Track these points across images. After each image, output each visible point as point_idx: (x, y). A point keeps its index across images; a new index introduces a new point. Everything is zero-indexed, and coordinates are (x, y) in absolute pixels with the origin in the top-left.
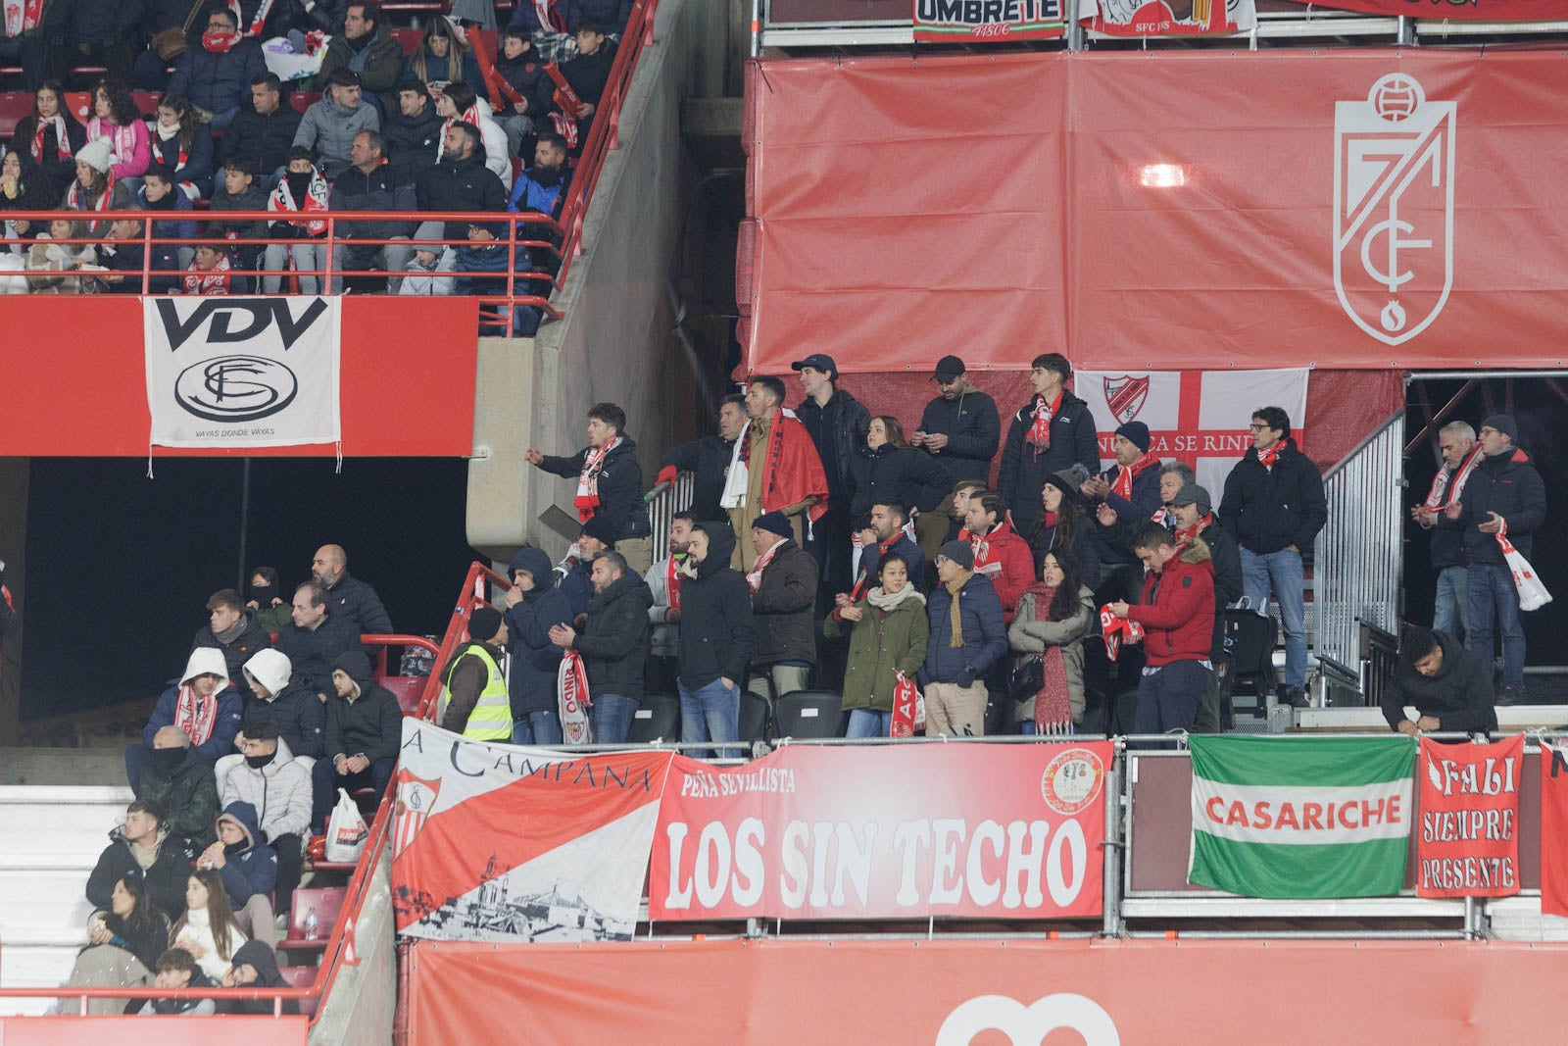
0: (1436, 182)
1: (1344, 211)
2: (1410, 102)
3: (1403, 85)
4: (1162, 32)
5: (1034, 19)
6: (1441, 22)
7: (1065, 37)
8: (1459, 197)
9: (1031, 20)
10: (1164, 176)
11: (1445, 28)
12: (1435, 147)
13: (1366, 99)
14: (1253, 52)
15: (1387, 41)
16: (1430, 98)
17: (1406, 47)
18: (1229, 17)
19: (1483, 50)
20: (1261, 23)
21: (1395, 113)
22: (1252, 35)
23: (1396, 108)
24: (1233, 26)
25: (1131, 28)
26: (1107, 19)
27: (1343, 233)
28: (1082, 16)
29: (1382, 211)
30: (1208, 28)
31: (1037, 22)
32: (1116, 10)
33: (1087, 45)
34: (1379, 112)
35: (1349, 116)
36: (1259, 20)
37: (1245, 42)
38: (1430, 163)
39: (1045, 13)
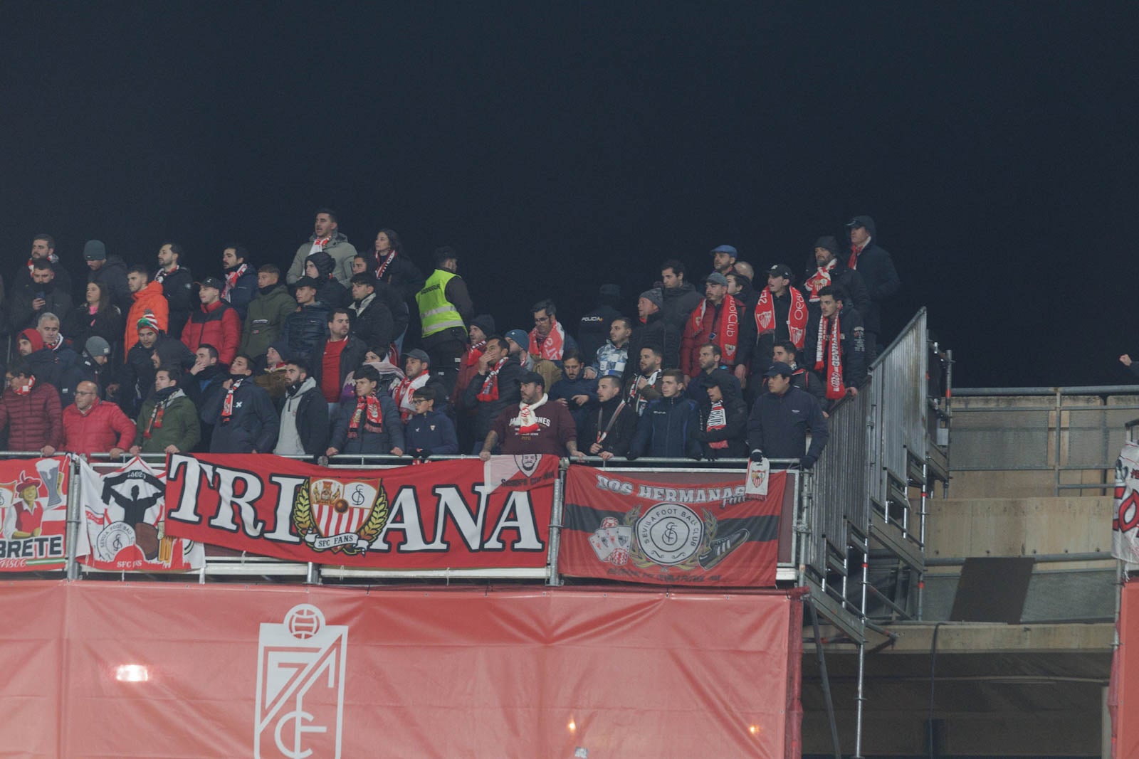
0: (331, 684)
1: (263, 703)
2: (315, 625)
3: (310, 613)
4: (136, 568)
5: (44, 556)
6: (339, 568)
7: (65, 570)
8: (347, 697)
9: (41, 557)
10: (133, 673)
11: (342, 573)
12: (331, 659)
13: (281, 622)
14: (202, 585)
15: (299, 580)
16: (329, 623)
17: (313, 585)
18: (185, 559)
19: (368, 589)
20: (209, 564)
21: (303, 633)
22: (201, 573)
23: (304, 629)
24: (188, 565)
25: (113, 564)
26: (96, 557)
27: (262, 720)
28: (78, 555)
29: (291, 704)
30: (169, 567)
31: (46, 558)
32: (103, 552)
33: (81, 576)
34: (291, 632)
35: (269, 634)
36: (207, 562)
37: (196, 578)
38: (327, 670)
39: (52, 552)
